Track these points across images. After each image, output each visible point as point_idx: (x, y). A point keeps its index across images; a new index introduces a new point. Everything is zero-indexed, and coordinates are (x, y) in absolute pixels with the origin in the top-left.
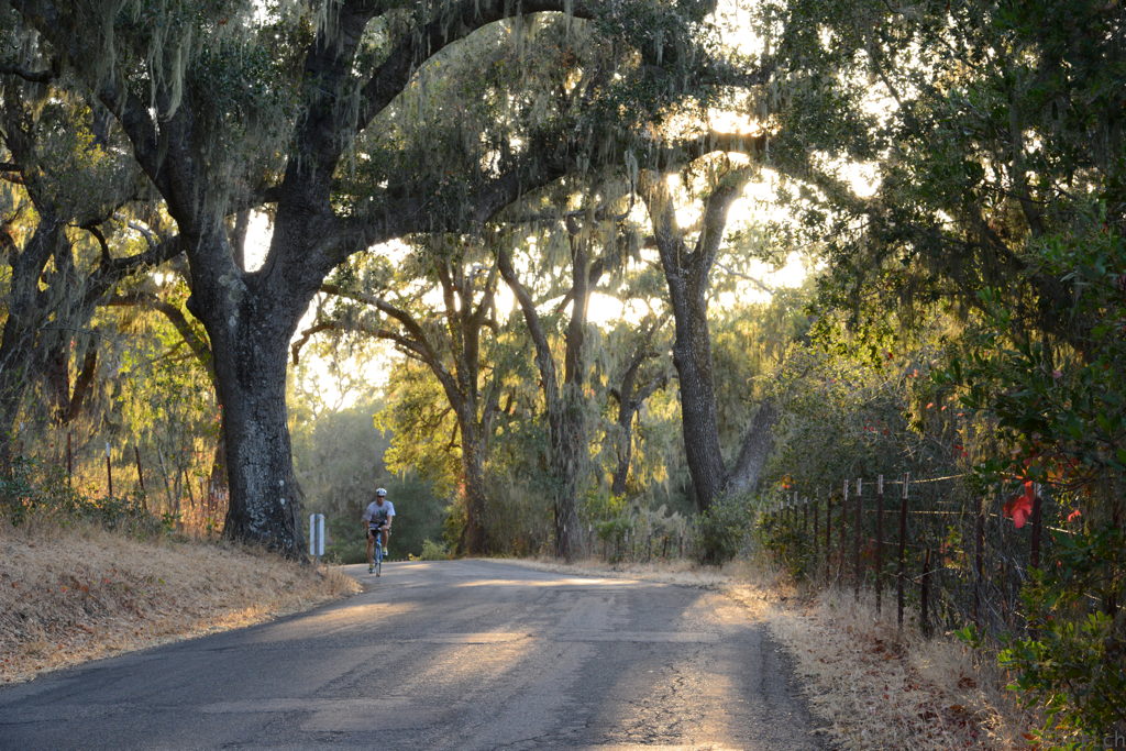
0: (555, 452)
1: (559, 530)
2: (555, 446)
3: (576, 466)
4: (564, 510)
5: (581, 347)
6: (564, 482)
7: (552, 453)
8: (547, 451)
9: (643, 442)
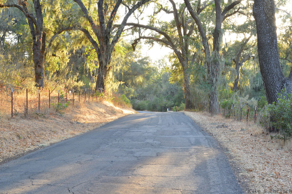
0: (209, 75)
1: (210, 103)
2: (209, 73)
3: (217, 80)
4: (212, 96)
5: (218, 38)
6: (212, 86)
7: (207, 75)
8: (206, 75)
9: (243, 75)
